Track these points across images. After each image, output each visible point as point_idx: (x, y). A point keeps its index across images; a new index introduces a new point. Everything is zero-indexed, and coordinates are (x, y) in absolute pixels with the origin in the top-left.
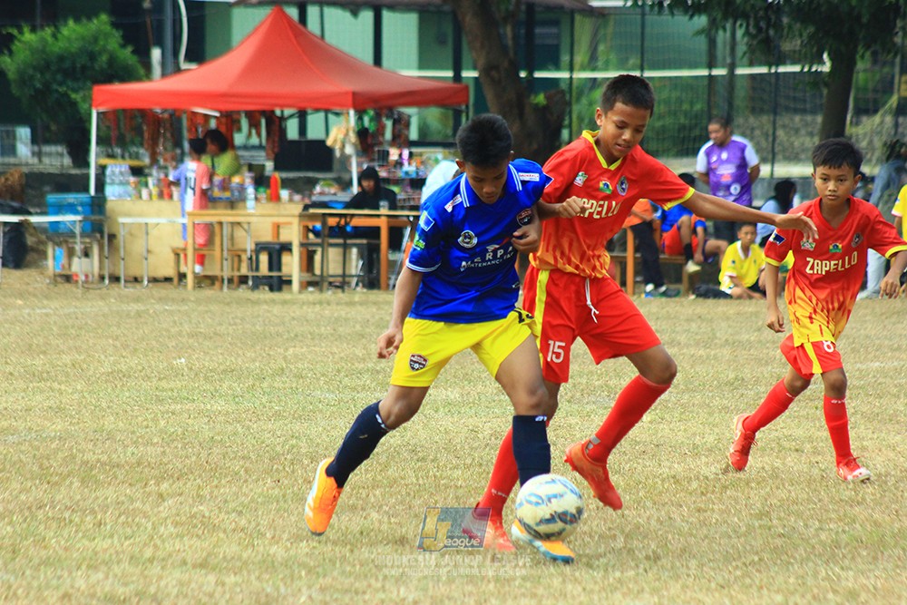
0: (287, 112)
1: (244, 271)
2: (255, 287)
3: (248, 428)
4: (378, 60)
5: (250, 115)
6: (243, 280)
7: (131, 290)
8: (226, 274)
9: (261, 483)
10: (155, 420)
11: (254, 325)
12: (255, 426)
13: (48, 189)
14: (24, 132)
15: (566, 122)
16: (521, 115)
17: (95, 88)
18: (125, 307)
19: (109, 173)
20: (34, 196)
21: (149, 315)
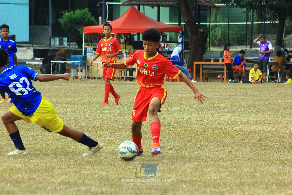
0: (135, 34)
1: (123, 76)
2: (126, 80)
3: (124, 117)
4: (159, 20)
5: (125, 34)
6: (123, 78)
7: (93, 81)
8: (118, 76)
9: (127, 132)
10: (99, 115)
11: (125, 90)
12: (125, 117)
13: (71, 54)
14: (65, 39)
15: (209, 36)
16: (196, 34)
17: (84, 27)
18: (91, 85)
19: (87, 49)
20: (68, 56)
21: (98, 87)
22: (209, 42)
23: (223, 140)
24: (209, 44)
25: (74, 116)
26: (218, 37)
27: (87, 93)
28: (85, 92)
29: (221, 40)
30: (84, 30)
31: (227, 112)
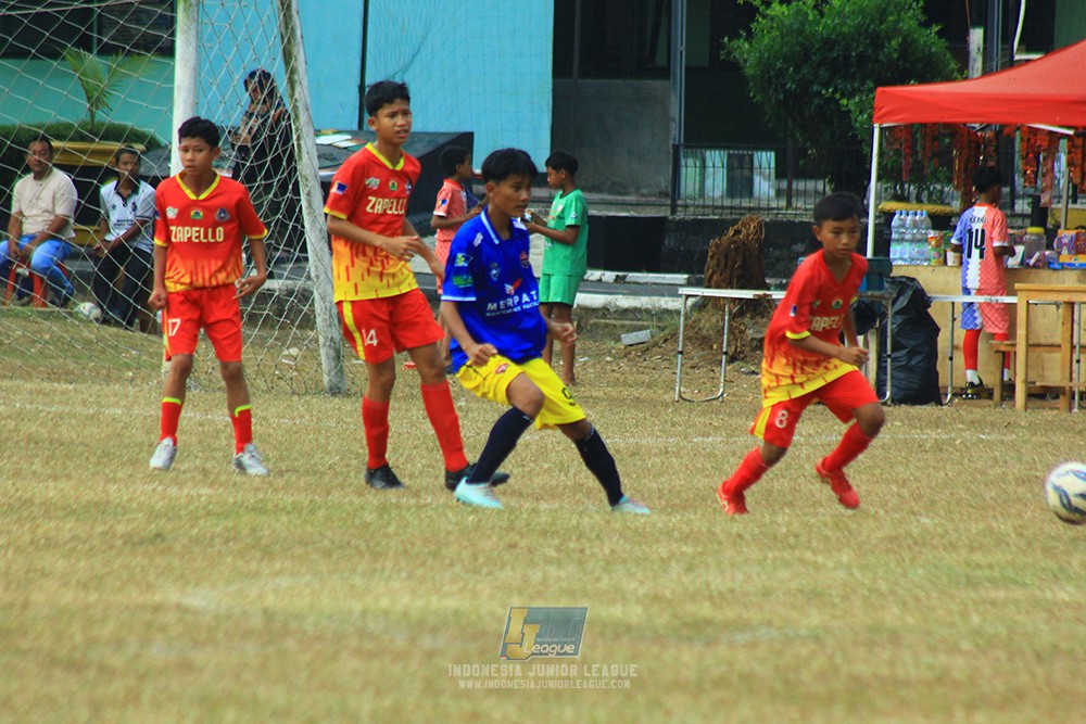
8: (1078, 384)
13: (799, 247)
14: (765, 159)
17: (880, 89)
18: (916, 435)
19: (895, 223)
20: (778, 259)
21: (954, 446)
25: (814, 618)
27: (888, 482)
28: (877, 472)
30: (876, 104)
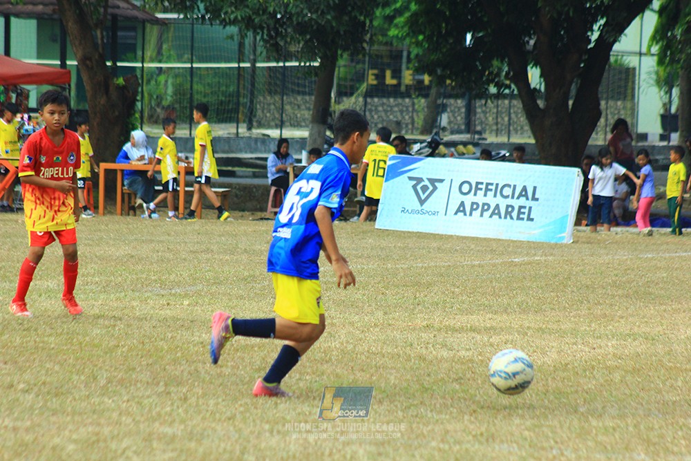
4: (7, 52)
15: (139, 98)
16: (107, 92)
22: (142, 112)
23: (167, 367)
24: (142, 117)
26: (166, 99)
29: (173, 108)
31: (180, 295)
